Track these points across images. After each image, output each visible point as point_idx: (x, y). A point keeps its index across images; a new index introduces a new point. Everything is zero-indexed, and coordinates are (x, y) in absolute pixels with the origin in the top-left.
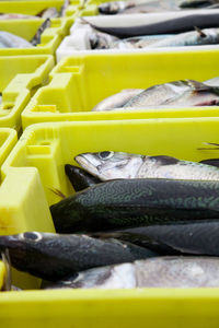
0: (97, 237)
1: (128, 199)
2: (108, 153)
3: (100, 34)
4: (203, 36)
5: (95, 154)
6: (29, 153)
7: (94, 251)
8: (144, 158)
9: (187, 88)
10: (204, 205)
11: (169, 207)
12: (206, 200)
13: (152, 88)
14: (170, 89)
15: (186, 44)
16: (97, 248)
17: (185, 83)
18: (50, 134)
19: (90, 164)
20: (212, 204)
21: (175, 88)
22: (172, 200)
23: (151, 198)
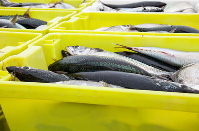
0: (56, 73)
1: (76, 62)
2: (78, 46)
3: (105, 7)
4: (145, 9)
5: (73, 47)
6: (45, 43)
7: (52, 77)
8: (91, 49)
9: (128, 28)
10: (102, 65)
11: (90, 65)
12: (103, 63)
13: (113, 27)
14: (121, 28)
15: (137, 12)
16: (53, 76)
17: (128, 26)
18: (56, 37)
19: (70, 50)
20: (105, 65)
21: (123, 27)
22: (91, 62)
23: (84, 61)
